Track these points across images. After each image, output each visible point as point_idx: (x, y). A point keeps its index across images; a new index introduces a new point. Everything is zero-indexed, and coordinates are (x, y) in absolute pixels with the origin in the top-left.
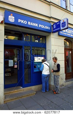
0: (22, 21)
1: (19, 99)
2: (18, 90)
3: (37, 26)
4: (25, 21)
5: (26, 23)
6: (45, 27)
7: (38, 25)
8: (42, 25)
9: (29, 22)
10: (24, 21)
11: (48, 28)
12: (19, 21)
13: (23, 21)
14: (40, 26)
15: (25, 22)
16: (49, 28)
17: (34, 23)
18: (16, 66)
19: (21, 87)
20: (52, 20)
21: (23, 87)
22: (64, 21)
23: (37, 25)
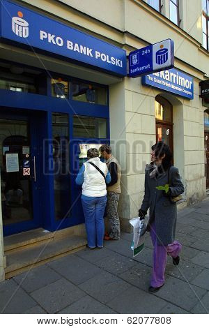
0: (51, 38)
1: (47, 261)
2: (39, 239)
3: (91, 56)
4: (58, 38)
5: (61, 45)
6: (110, 60)
7: (93, 53)
8: (103, 54)
9: (68, 42)
10: (55, 39)
11: (117, 62)
12: (43, 35)
13: (53, 36)
14: (98, 54)
15: (60, 42)
16: (120, 62)
17: (81, 46)
18: (27, 172)
19: (46, 231)
20: (128, 41)
21: (52, 231)
22: (162, 46)
23: (89, 52)
